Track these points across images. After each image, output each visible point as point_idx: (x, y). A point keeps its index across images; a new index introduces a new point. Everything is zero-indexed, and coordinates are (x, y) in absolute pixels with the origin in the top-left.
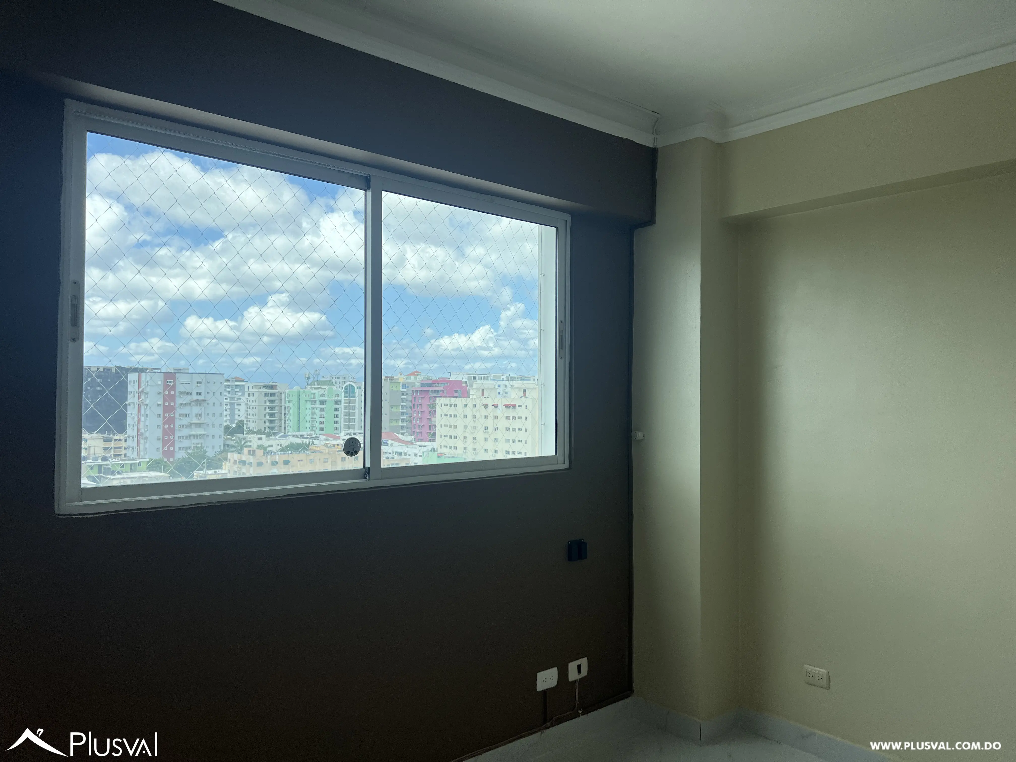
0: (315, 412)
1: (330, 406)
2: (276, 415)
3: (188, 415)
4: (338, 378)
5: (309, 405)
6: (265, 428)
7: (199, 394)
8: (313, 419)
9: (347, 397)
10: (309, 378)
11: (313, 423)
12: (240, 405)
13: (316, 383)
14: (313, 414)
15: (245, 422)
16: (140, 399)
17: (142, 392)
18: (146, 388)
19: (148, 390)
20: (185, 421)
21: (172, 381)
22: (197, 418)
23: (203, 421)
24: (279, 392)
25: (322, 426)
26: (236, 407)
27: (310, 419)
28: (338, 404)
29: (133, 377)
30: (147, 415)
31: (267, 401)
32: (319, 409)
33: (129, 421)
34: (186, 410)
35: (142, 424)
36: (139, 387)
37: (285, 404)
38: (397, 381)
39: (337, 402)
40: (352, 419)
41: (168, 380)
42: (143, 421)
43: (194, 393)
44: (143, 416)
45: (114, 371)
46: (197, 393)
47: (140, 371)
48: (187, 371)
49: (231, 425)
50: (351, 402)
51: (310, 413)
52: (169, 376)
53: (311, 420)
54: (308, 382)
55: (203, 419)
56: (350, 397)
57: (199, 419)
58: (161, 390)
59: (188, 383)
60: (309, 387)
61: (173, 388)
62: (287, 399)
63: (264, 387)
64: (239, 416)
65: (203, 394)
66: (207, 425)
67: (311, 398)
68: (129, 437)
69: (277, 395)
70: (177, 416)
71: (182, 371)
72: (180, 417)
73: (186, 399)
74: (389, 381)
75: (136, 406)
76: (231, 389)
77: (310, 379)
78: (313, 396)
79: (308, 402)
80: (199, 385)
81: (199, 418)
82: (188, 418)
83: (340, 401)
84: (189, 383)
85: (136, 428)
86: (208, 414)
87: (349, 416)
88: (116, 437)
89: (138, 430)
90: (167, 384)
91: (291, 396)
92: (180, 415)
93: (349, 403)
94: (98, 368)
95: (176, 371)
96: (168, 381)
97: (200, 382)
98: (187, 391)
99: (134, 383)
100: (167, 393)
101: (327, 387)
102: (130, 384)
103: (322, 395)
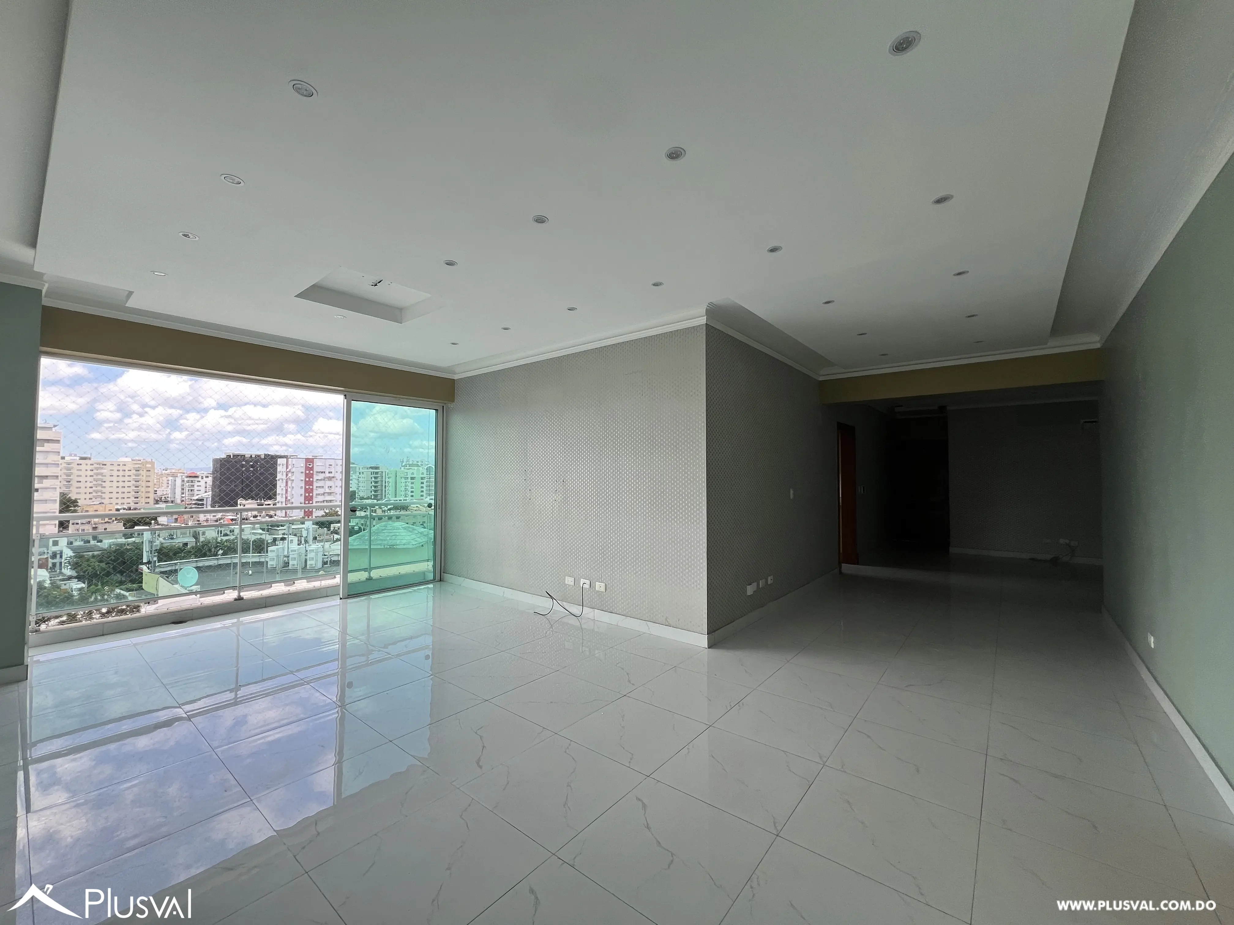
1: (417, 482)
2: (379, 487)
3: (322, 487)
5: (403, 480)
6: (371, 496)
8: (406, 490)
10: (403, 462)
11: (406, 492)
13: (408, 466)
14: (406, 486)
15: (357, 492)
16: (288, 476)
17: (290, 471)
19: (293, 470)
20: (321, 491)
21: (311, 464)
24: (381, 471)
25: (412, 494)
27: (404, 489)
28: (423, 480)
29: (280, 461)
30: (293, 487)
31: (373, 477)
32: (410, 483)
33: (279, 490)
34: (320, 484)
35: (289, 493)
36: (287, 468)
37: (386, 479)
39: (422, 478)
41: (308, 464)
42: (290, 491)
43: (327, 472)
44: (290, 488)
45: (263, 457)
46: (329, 473)
47: (287, 457)
51: (404, 485)
52: (309, 461)
54: (402, 465)
55: (333, 489)
58: (303, 470)
59: (320, 466)
60: (403, 468)
61: (312, 469)
62: (387, 476)
63: (370, 468)
65: (333, 473)
66: (335, 493)
67: (405, 476)
68: (278, 502)
69: (379, 473)
70: (315, 488)
71: (318, 457)
73: (321, 476)
75: (285, 481)
78: (406, 474)
79: (403, 478)
80: (330, 467)
81: (330, 489)
82: (322, 489)
85: (284, 496)
86: (337, 486)
87: (429, 487)
88: (266, 503)
89: (286, 498)
90: (308, 466)
91: (390, 474)
92: (317, 487)
95: (313, 458)
97: (331, 465)
98: (322, 471)
99: (283, 465)
100: (307, 472)
101: (416, 468)
102: (279, 466)
103: (413, 474)
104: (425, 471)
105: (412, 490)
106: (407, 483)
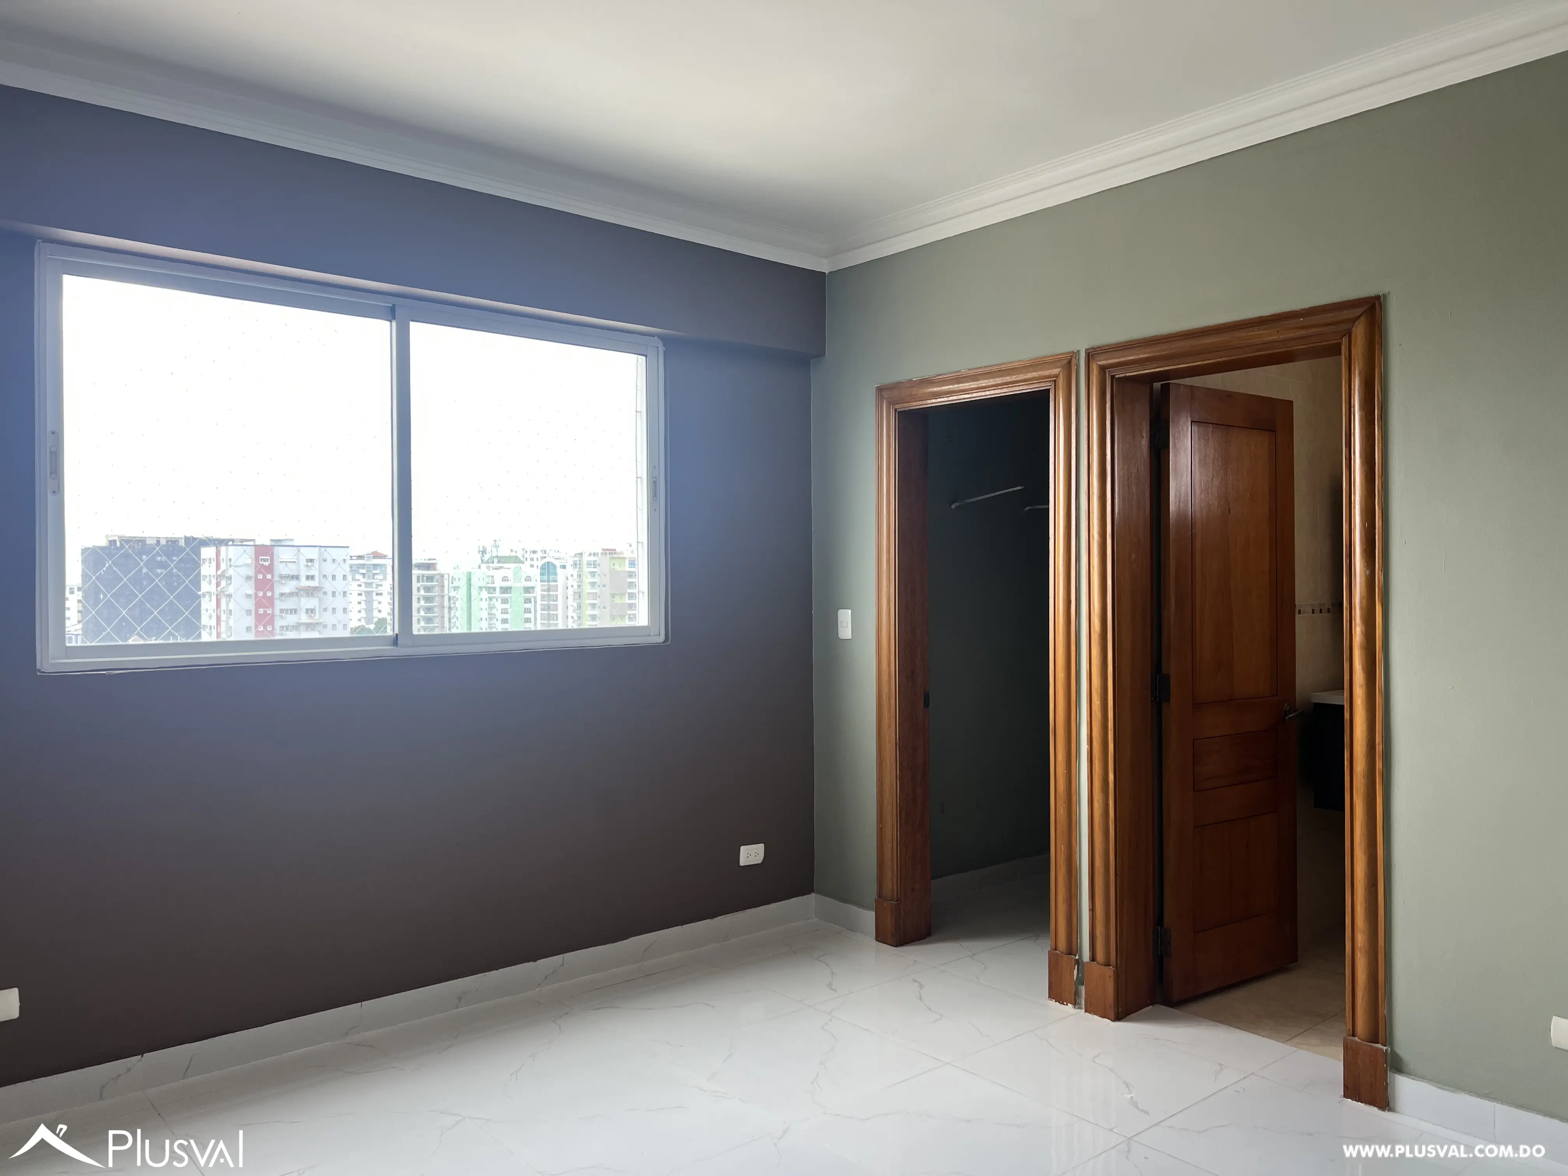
0: (494, 605)
1: (517, 597)
2: (436, 610)
3: (293, 611)
4: (534, 552)
5: (485, 594)
7: (310, 578)
9: (544, 581)
10: (484, 552)
11: (492, 622)
12: (381, 594)
13: (496, 560)
14: (491, 608)
16: (220, 586)
17: (223, 575)
18: (228, 569)
19: (231, 572)
20: (290, 620)
21: (268, 559)
22: (308, 615)
23: (317, 620)
24: (439, 574)
26: (375, 597)
27: (487, 616)
28: (530, 593)
29: (207, 553)
30: (231, 611)
31: (422, 588)
32: (500, 600)
33: (205, 620)
34: (290, 604)
35: (223, 624)
36: (218, 568)
37: (449, 592)
38: (621, 556)
39: (528, 590)
40: (553, 614)
41: (261, 557)
42: (225, 621)
43: (303, 579)
44: (224, 613)
46: (308, 577)
47: (219, 543)
48: (290, 543)
49: (367, 626)
50: (551, 589)
51: (487, 607)
52: (264, 552)
53: (489, 617)
54: (483, 558)
55: (317, 616)
56: (548, 581)
57: (311, 617)
58: (251, 572)
59: (293, 562)
60: (484, 566)
61: (270, 569)
62: (451, 585)
64: (380, 611)
65: (317, 578)
66: (324, 626)
67: (488, 583)
69: (436, 579)
70: (277, 612)
71: (283, 544)
72: (281, 615)
73: (289, 587)
74: (608, 555)
75: (214, 598)
76: (367, 571)
77: (486, 554)
78: (490, 580)
79: (484, 590)
80: (310, 564)
81: (311, 615)
82: (293, 615)
83: (533, 588)
84: (295, 562)
85: (214, 632)
86: (325, 609)
87: (549, 610)
89: (218, 635)
90: (261, 563)
91: (457, 579)
92: (282, 611)
93: (549, 590)
94: (158, 539)
95: (273, 543)
96: (261, 559)
97: (311, 561)
98: (291, 574)
99: (210, 562)
100: (260, 577)
101: (512, 566)
102: (204, 563)
103: (505, 579)
104: (535, 573)
105: (505, 616)
106: (494, 601)
